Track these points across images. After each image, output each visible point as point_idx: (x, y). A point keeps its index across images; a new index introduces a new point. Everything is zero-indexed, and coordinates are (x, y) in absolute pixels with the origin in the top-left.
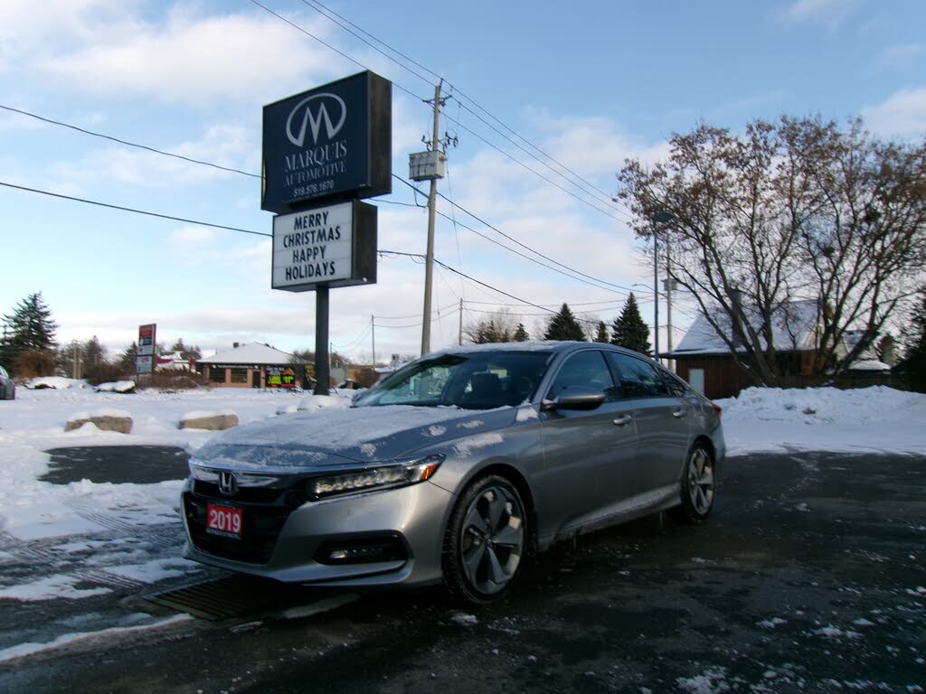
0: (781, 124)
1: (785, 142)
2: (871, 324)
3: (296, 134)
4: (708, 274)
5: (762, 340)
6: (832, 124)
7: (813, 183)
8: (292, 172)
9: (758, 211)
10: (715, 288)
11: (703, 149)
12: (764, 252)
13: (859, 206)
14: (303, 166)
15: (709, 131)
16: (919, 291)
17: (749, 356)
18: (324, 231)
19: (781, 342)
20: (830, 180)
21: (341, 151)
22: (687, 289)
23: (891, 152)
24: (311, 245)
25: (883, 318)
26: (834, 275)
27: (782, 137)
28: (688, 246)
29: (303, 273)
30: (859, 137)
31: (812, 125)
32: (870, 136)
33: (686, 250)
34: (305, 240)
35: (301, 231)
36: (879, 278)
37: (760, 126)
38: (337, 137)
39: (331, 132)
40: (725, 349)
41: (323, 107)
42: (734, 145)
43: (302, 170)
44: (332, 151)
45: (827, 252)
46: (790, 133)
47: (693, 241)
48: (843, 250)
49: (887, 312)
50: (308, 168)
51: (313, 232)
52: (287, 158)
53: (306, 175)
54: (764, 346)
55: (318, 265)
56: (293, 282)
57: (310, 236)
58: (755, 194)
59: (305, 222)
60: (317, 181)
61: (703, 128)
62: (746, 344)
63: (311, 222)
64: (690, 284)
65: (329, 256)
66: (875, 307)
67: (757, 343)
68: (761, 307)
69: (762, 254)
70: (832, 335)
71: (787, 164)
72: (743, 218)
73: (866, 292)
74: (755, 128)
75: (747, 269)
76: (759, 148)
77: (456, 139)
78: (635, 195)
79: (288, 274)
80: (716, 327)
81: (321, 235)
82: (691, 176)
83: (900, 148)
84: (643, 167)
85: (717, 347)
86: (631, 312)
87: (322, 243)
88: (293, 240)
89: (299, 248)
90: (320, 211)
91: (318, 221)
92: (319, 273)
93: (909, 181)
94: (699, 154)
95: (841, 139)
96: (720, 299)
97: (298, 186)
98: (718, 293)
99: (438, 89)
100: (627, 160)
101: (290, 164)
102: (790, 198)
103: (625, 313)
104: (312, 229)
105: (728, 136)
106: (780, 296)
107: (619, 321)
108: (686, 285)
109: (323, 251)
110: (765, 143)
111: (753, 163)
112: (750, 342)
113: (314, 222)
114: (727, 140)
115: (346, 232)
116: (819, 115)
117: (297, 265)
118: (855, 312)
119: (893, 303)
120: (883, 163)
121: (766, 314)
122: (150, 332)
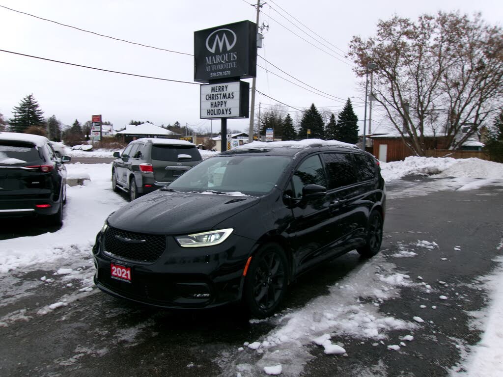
0: (438, 16)
1: (440, 26)
2: (475, 124)
3: (211, 46)
4: (393, 96)
5: (418, 131)
6: (465, 16)
7: (452, 47)
8: (209, 65)
9: (421, 64)
10: (396, 104)
11: (395, 30)
12: (423, 84)
13: (475, 61)
14: (215, 62)
15: (400, 21)
16: (500, 108)
17: (410, 140)
18: (226, 94)
19: (428, 132)
20: (462, 46)
21: (234, 57)
22: (381, 104)
23: (494, 31)
24: (219, 100)
25: (481, 121)
26: (458, 99)
27: (438, 23)
28: (384, 82)
29: (216, 113)
30: (479, 23)
31: (454, 16)
32: (484, 23)
33: (382, 84)
34: (217, 98)
35: (214, 93)
36: (481, 100)
37: (426, 17)
38: (232, 51)
39: (229, 48)
40: (400, 135)
41: (224, 35)
42: (412, 27)
43: (214, 64)
44: (229, 57)
45: (456, 85)
46: (443, 20)
47: (386, 78)
48: (464, 85)
49: (484, 118)
50: (216, 64)
52: (207, 58)
53: (216, 68)
54: (419, 134)
55: (223, 110)
56: (210, 116)
57: (219, 96)
58: (421, 54)
59: (216, 89)
60: (222, 71)
61: (396, 18)
62: (410, 133)
63: (219, 89)
64: (383, 101)
65: (228, 106)
67: (415, 133)
68: (419, 114)
69: (421, 86)
70: (454, 130)
71: (439, 38)
72: (413, 67)
73: (474, 108)
74: (423, 18)
75: (413, 94)
76: (425, 28)
77: (268, 26)
78: (357, 54)
79: (208, 112)
80: (395, 124)
81: (225, 96)
82: (387, 43)
83: (500, 29)
84: (362, 40)
85: (395, 134)
86: (349, 109)
87: (225, 100)
88: (211, 97)
89: (214, 101)
90: (224, 84)
91: (223, 89)
92: (223, 113)
94: (393, 32)
95: (469, 24)
96: (398, 110)
97: (213, 72)
98: (397, 106)
100: (354, 37)
101: (208, 61)
102: (440, 56)
103: (345, 109)
104: (220, 93)
105: (409, 22)
106: (429, 109)
107: (341, 113)
108: (381, 102)
109: (225, 103)
110: (429, 26)
111: (421, 36)
112: (412, 132)
113: (221, 90)
114: (408, 25)
115: (237, 95)
116: (458, 11)
117: (213, 109)
118: (467, 118)
119: (487, 114)
120: (490, 37)
121: (421, 118)
122: (98, 119)
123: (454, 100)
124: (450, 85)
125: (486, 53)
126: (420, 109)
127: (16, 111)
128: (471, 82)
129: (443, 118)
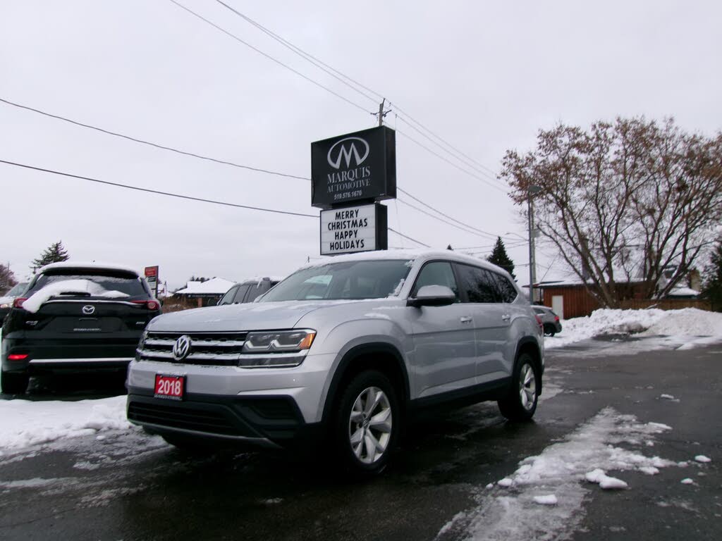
0: (617, 123)
1: (620, 136)
2: (683, 263)
3: (335, 161)
4: (566, 228)
5: (605, 275)
6: (653, 123)
7: (639, 163)
9: (601, 185)
11: (561, 141)
12: (605, 212)
13: (673, 179)
15: (567, 130)
16: (716, 240)
17: (595, 287)
19: (619, 276)
20: (652, 161)
22: (551, 239)
23: (694, 141)
25: (692, 259)
26: (656, 229)
27: (618, 133)
28: (552, 210)
30: (671, 132)
31: (638, 124)
32: (680, 130)
33: (550, 212)
36: (688, 231)
37: (601, 125)
39: (359, 161)
40: (580, 282)
41: (352, 145)
42: (583, 138)
45: (651, 212)
46: (624, 128)
47: (554, 205)
48: (662, 212)
49: (695, 254)
54: (607, 279)
58: (599, 173)
61: (561, 126)
62: (594, 278)
64: (553, 235)
66: (685, 252)
67: (602, 278)
68: (604, 252)
69: (603, 214)
70: (655, 272)
71: (621, 151)
72: (591, 189)
73: (679, 241)
74: (597, 126)
75: (594, 225)
76: (601, 139)
78: (514, 173)
80: (573, 266)
82: (553, 158)
83: (701, 138)
84: (520, 156)
85: (573, 280)
86: (499, 252)
93: (708, 161)
94: (558, 145)
95: (658, 133)
96: (575, 246)
98: (573, 242)
99: (382, 106)
100: (508, 151)
102: (625, 174)
103: (495, 252)
105: (579, 132)
106: (617, 244)
107: (490, 258)
108: (551, 237)
110: (605, 136)
111: (597, 150)
112: (598, 277)
114: (579, 135)
116: (643, 116)
118: (671, 255)
119: (698, 248)
120: (689, 149)
121: (608, 257)
122: (154, 271)
123: (651, 230)
124: (643, 212)
125: (685, 169)
126: (605, 245)
127: (36, 266)
128: (671, 207)
129: (638, 256)
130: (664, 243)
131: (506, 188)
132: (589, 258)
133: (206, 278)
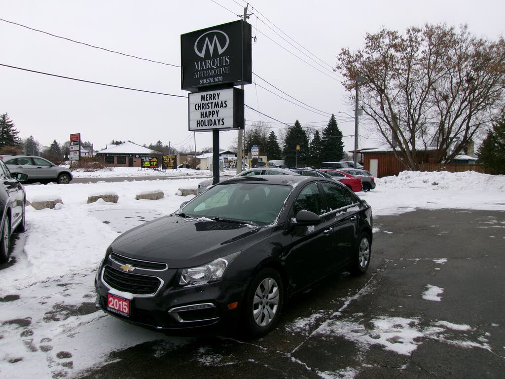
0: (425, 29)
1: (427, 39)
2: (465, 137)
3: (200, 51)
4: (383, 109)
5: (410, 144)
6: (452, 29)
7: (439, 60)
8: (198, 71)
9: (410, 77)
11: (383, 42)
13: (464, 74)
14: (205, 68)
15: (388, 33)
16: (492, 120)
17: (402, 153)
18: (218, 102)
19: (419, 146)
20: (449, 59)
21: (226, 61)
22: (372, 118)
23: (481, 44)
24: (210, 110)
25: (472, 134)
26: (448, 112)
27: (426, 36)
28: (373, 95)
29: (207, 124)
30: (465, 35)
31: (441, 29)
32: (472, 35)
33: (372, 97)
34: (207, 107)
35: (205, 102)
36: (471, 114)
37: (414, 29)
38: (224, 54)
39: (221, 51)
40: (392, 150)
41: (215, 37)
42: (400, 40)
43: (203, 70)
44: (221, 61)
45: (445, 98)
46: (430, 34)
47: (375, 92)
48: (454, 98)
49: (475, 131)
50: (206, 69)
51: (212, 103)
52: (196, 63)
53: (206, 74)
54: (411, 148)
55: (215, 120)
56: (201, 128)
57: (210, 105)
58: (410, 67)
59: (207, 98)
60: (213, 77)
61: (383, 30)
63: (210, 98)
64: (374, 114)
65: (221, 116)
66: (468, 128)
67: (408, 147)
68: (410, 128)
69: (411, 99)
70: (446, 142)
71: (427, 51)
72: (402, 80)
73: (464, 121)
74: (411, 31)
75: (403, 108)
76: (412, 41)
77: (255, 38)
78: (346, 67)
79: (198, 124)
80: (387, 138)
81: (216, 105)
82: (376, 55)
83: (486, 42)
84: (351, 53)
85: (386, 148)
86: (333, 125)
87: (217, 109)
88: (200, 107)
89: (204, 111)
90: (216, 92)
91: (214, 97)
92: (215, 124)
93: (490, 60)
94: (381, 45)
95: (455, 37)
96: (389, 123)
97: (203, 78)
98: (387, 120)
99: (246, 9)
100: (343, 49)
101: (197, 66)
102: (429, 68)
103: (329, 125)
104: (211, 101)
105: (397, 35)
106: (420, 122)
107: (326, 129)
108: (372, 116)
109: (217, 113)
110: (416, 38)
111: (409, 49)
112: (404, 146)
113: (212, 98)
114: (396, 38)
115: (231, 104)
116: (445, 23)
117: (203, 119)
118: (459, 130)
119: (478, 126)
120: (476, 50)
121: (413, 132)
122: (77, 138)
123: (445, 112)
124: (440, 98)
125: (473, 66)
126: (411, 123)
128: (461, 95)
130: (454, 121)
131: (340, 78)
132: (398, 132)
133: (123, 141)
